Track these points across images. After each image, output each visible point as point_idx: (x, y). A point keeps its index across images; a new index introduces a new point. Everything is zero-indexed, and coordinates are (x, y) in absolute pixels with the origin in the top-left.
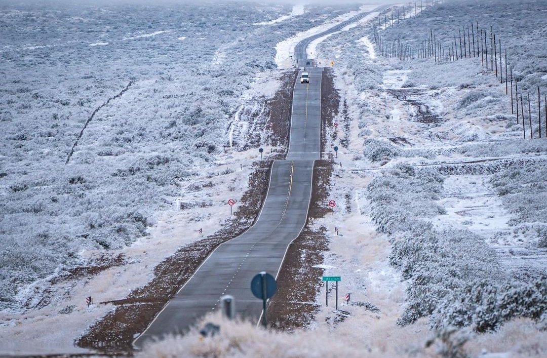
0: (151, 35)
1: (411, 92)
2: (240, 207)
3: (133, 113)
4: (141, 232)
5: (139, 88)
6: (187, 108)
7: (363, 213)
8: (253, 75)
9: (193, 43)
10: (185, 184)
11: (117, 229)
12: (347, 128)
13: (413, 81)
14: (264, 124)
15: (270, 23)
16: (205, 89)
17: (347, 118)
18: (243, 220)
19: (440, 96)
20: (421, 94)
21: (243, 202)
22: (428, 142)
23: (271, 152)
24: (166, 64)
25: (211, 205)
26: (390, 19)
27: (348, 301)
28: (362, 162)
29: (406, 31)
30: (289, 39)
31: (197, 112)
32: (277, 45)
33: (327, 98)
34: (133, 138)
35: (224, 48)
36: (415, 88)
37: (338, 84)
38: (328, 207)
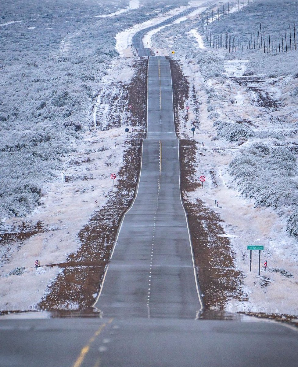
0: (5, 24)
1: (251, 79)
2: (119, 180)
3: (7, 95)
4: (36, 201)
5: (7, 72)
6: (54, 91)
7: (230, 188)
8: (108, 62)
9: (42, 32)
10: (66, 159)
11: (18, 198)
12: (197, 111)
13: (252, 70)
14: (124, 106)
15: (110, 16)
16: (69, 75)
17: (196, 102)
18: (124, 193)
19: (278, 84)
20: (260, 82)
21: (121, 176)
22: (269, 124)
23: (132, 131)
24: (20, 51)
25: (92, 178)
26: (216, 14)
27: (265, 267)
28: (221, 141)
29: (231, 25)
30: (127, 30)
31: (64, 95)
32: (117, 35)
33: (178, 84)
34: (8, 117)
35: (70, 37)
36: (255, 76)
37: (186, 72)
38: (197, 182)
